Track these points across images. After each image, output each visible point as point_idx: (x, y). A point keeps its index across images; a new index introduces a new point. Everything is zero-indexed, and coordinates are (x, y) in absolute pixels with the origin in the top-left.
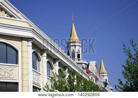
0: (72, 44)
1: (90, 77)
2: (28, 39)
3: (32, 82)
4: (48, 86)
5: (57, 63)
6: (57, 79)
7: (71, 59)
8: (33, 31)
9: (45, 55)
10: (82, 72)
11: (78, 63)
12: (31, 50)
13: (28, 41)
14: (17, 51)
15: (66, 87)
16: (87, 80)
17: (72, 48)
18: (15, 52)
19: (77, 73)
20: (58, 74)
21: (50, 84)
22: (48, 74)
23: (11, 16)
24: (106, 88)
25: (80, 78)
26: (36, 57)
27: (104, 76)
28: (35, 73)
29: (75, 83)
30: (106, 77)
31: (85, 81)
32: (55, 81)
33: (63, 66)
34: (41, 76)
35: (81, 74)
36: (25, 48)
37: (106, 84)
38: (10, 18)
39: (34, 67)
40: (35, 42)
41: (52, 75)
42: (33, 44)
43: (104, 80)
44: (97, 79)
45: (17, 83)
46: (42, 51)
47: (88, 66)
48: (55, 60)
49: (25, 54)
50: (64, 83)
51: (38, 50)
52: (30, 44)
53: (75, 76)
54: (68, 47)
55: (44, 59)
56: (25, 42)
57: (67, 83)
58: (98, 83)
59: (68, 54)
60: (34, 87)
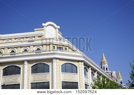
0: (103, 63)
1: (113, 79)
2: (81, 61)
3: (84, 82)
4: (92, 84)
5: (96, 73)
6: (96, 81)
7: (103, 71)
8: (84, 57)
9: (90, 68)
10: (109, 77)
11: (107, 73)
12: (83, 67)
13: (81, 62)
14: (77, 67)
15: (101, 84)
16: (111, 81)
17: (103, 65)
18: (76, 68)
19: (106, 77)
20: (96, 78)
21: (93, 83)
22: (92, 78)
23: (74, 51)
24: (122, 85)
25: (108, 80)
26: (86, 70)
27: (120, 79)
28: (86, 78)
29: (106, 82)
30: (121, 79)
31: (111, 82)
32: (95, 81)
33: (99, 74)
34: (89, 79)
35: (108, 78)
36: (80, 66)
37: (121, 83)
38: (73, 52)
39: (85, 74)
40: (85, 63)
41: (94, 79)
42: (84, 63)
43: (121, 81)
44: (117, 80)
45: (77, 83)
46: (89, 67)
47: (112, 74)
48: (95, 71)
49: (80, 69)
50: (100, 83)
51: (87, 66)
52: (83, 63)
53: (106, 79)
54: (101, 64)
55: (90, 71)
56: (80, 63)
57: (101, 82)
58: (117, 83)
59: (102, 68)
60: (85, 84)
